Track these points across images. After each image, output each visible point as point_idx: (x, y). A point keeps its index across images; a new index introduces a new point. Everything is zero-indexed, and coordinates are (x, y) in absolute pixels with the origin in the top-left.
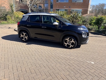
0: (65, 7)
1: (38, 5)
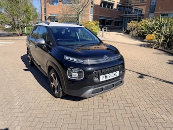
1: (134, 8)
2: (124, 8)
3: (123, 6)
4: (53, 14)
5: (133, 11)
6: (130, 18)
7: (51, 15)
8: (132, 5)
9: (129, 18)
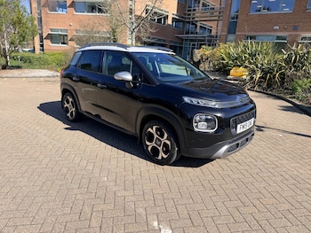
0: (278, 28)
1: (199, 24)
2: (184, 24)
3: (181, 21)
4: (58, 30)
5: (198, 30)
6: (195, 41)
7: (51, 30)
8: (196, 19)
9: (192, 41)
